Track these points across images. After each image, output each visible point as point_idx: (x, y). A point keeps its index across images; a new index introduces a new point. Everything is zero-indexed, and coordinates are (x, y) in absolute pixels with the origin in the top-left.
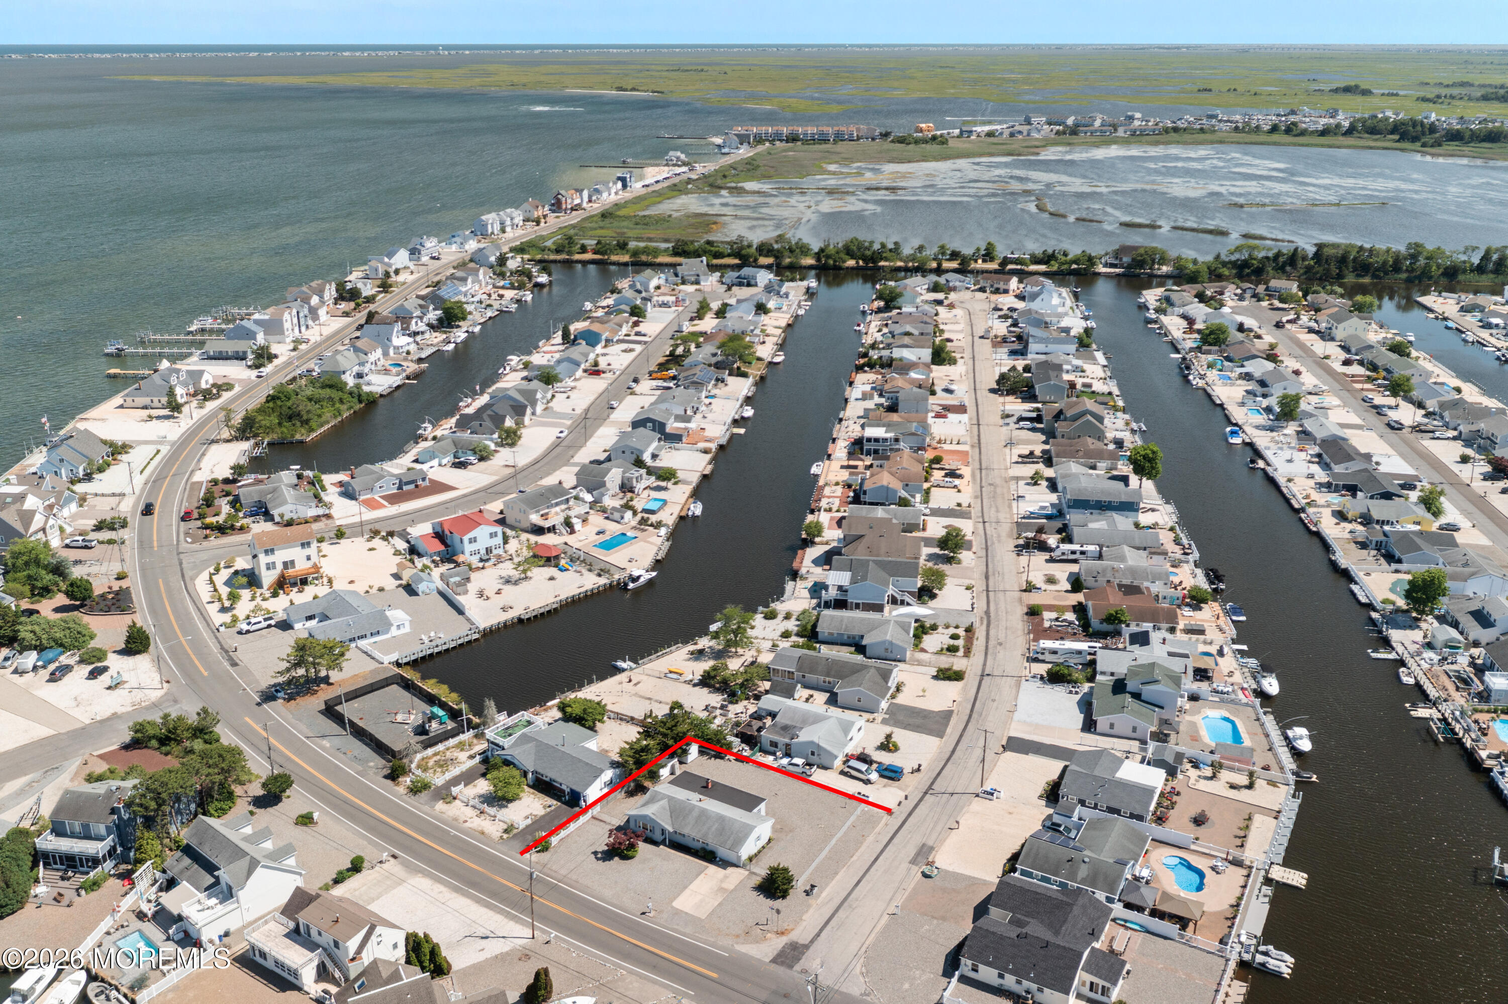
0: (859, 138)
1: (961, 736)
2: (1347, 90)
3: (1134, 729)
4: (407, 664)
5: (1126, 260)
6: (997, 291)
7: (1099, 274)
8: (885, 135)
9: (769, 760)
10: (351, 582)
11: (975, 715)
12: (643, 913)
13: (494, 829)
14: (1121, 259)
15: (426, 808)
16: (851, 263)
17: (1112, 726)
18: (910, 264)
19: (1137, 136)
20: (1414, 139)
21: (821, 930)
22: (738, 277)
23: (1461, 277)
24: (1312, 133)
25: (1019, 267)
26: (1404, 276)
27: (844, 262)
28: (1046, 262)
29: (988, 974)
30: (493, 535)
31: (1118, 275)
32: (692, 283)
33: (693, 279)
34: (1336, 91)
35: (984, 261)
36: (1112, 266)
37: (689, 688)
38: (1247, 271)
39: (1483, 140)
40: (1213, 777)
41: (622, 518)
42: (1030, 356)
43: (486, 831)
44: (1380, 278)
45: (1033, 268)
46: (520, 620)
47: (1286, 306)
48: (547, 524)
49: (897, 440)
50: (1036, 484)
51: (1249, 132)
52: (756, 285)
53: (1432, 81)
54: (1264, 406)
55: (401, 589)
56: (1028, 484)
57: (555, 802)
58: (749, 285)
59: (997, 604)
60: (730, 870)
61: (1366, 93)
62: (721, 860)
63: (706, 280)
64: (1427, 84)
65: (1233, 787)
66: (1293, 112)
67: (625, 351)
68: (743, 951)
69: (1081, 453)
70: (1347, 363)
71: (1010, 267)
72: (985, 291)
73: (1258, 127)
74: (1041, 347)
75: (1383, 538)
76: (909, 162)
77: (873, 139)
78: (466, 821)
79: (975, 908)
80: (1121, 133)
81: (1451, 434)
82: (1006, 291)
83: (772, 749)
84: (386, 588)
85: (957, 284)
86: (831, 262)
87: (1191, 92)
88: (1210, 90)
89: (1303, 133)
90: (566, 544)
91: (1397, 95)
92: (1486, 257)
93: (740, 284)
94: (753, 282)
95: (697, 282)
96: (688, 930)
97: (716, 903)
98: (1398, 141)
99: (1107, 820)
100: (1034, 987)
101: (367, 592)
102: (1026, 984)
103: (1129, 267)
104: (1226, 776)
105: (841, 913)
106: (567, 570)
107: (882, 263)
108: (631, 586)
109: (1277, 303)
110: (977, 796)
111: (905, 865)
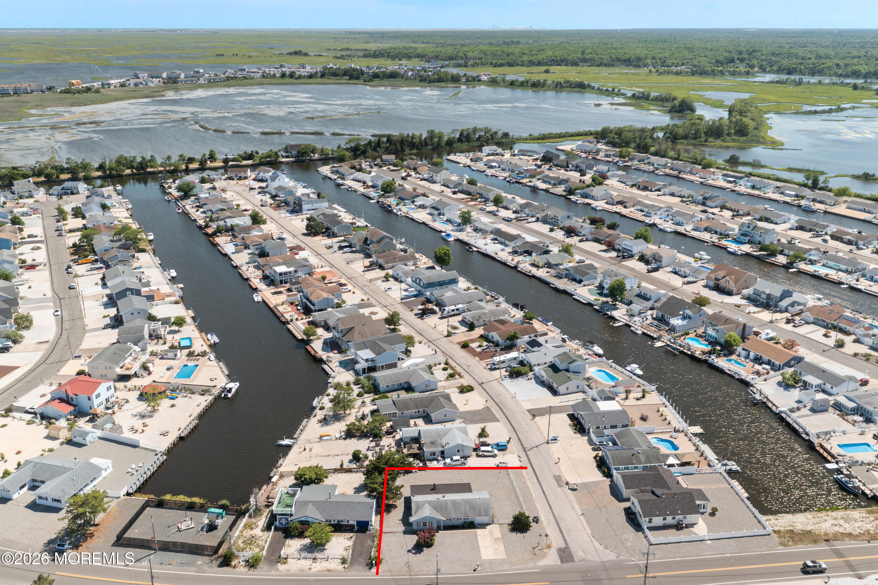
0: (32, 92)
1: (506, 417)
2: (296, 53)
3: (578, 387)
4: (136, 492)
5: (294, 153)
6: (240, 178)
7: (282, 162)
8: (50, 89)
9: (434, 464)
10: (18, 453)
11: (500, 405)
12: (475, 570)
13: (335, 565)
14: (291, 153)
15: (273, 572)
16: (128, 171)
17: (567, 388)
18: (168, 168)
19: (212, 83)
20: (358, 78)
21: (563, 536)
22: (63, 189)
23: (454, 145)
24: (305, 77)
25: (235, 163)
26: (430, 147)
27: (124, 171)
28: (249, 159)
29: (658, 521)
30: (109, 388)
31: (293, 162)
32: (27, 197)
33: (26, 194)
34: (290, 54)
35: (211, 162)
36: (287, 157)
37: (342, 441)
38: (359, 152)
39: (389, 78)
40: (626, 398)
41: (176, 355)
42: (304, 212)
43: (331, 569)
44: (420, 150)
45: (244, 163)
46: (181, 438)
47: (397, 168)
48: (132, 372)
49: (296, 271)
50: (388, 280)
51: (270, 78)
52: (78, 193)
53: (332, 48)
54: (445, 219)
55: (65, 445)
56: (383, 281)
57: (351, 534)
58: (72, 193)
59: (443, 347)
60: (488, 527)
61: (306, 55)
62: (478, 525)
63: (38, 194)
64: (330, 49)
65: (638, 399)
66: (282, 66)
67: (33, 249)
68: (543, 564)
69: (397, 259)
70: (454, 193)
71: (231, 163)
72: (233, 179)
73: (274, 75)
74: (309, 206)
75: (567, 272)
76: (85, 105)
77: (42, 92)
78: (310, 569)
79: (612, 494)
80: (202, 81)
81: (534, 219)
82: (246, 178)
83: (433, 457)
84: (55, 448)
85: (215, 177)
86: (114, 172)
87: (212, 56)
88: (223, 55)
89: (300, 77)
90: (154, 381)
91: (321, 55)
92: (461, 135)
93: (66, 194)
94: (75, 191)
95: (31, 196)
96: (506, 567)
97: (503, 547)
98: (349, 80)
99: (623, 431)
100: (681, 517)
101: (42, 455)
102: (677, 517)
103: (297, 156)
104: (632, 396)
105: (561, 526)
106: (177, 397)
107: (149, 170)
108: (230, 395)
109: (392, 168)
110: (548, 443)
111: (559, 489)
